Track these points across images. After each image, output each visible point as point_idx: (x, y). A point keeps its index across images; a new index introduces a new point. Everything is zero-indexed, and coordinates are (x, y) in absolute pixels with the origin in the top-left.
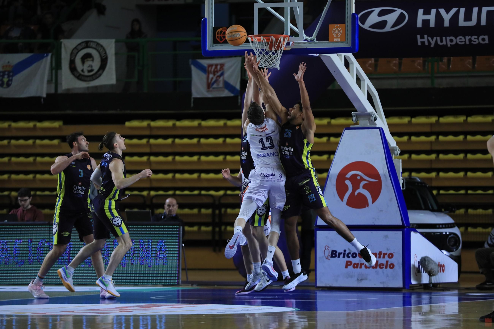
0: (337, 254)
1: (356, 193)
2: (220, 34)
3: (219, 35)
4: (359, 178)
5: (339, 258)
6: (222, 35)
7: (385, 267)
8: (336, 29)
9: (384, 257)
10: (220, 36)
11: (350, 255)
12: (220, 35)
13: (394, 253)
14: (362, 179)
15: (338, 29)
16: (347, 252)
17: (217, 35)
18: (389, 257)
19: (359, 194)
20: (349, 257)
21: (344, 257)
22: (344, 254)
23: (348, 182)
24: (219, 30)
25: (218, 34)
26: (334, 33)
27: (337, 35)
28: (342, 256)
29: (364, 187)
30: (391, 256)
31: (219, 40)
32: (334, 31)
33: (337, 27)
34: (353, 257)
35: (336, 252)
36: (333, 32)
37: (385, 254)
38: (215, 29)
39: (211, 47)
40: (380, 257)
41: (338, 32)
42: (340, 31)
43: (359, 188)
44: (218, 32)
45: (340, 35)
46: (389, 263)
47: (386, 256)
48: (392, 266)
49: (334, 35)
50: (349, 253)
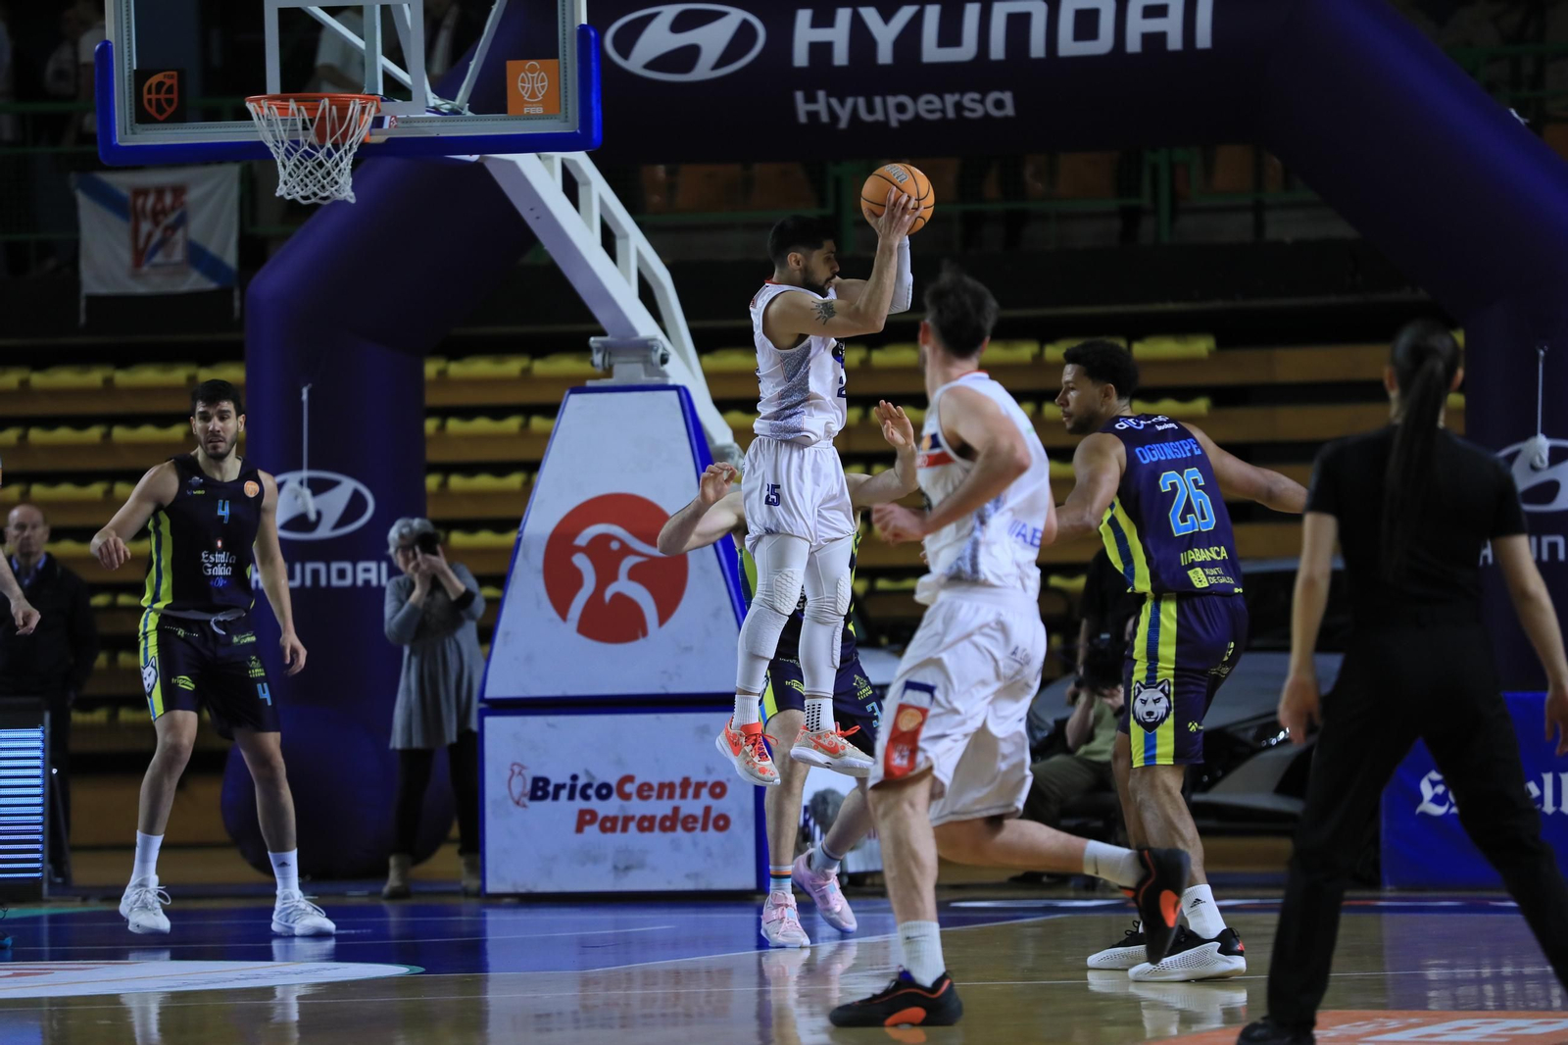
0: (551, 789)
1: (608, 594)
2: (158, 91)
3: (153, 96)
4: (615, 545)
5: (555, 803)
6: (162, 96)
7: (699, 825)
8: (530, 75)
9: (697, 795)
10: (158, 100)
11: (591, 792)
12: (158, 96)
13: (728, 780)
14: (626, 551)
15: (536, 75)
16: (580, 783)
17: (146, 97)
18: (714, 795)
19: (618, 597)
20: (586, 797)
21: (571, 797)
22: (573, 788)
23: (581, 561)
24: (154, 80)
25: (149, 92)
26: (523, 88)
27: (533, 95)
28: (564, 794)
29: (634, 574)
30: (719, 790)
31: (152, 111)
32: (523, 81)
33: (533, 70)
34: (601, 797)
35: (546, 781)
36: (520, 84)
37: (700, 786)
38: (140, 77)
39: (127, 134)
40: (683, 796)
41: (536, 86)
42: (543, 81)
43: (614, 578)
44: (150, 88)
45: (543, 92)
46: (713, 814)
47: (705, 792)
48: (722, 823)
49: (523, 93)
50: (588, 786)
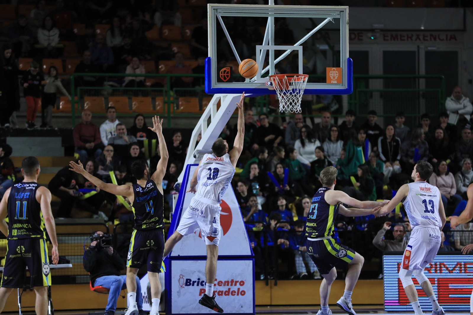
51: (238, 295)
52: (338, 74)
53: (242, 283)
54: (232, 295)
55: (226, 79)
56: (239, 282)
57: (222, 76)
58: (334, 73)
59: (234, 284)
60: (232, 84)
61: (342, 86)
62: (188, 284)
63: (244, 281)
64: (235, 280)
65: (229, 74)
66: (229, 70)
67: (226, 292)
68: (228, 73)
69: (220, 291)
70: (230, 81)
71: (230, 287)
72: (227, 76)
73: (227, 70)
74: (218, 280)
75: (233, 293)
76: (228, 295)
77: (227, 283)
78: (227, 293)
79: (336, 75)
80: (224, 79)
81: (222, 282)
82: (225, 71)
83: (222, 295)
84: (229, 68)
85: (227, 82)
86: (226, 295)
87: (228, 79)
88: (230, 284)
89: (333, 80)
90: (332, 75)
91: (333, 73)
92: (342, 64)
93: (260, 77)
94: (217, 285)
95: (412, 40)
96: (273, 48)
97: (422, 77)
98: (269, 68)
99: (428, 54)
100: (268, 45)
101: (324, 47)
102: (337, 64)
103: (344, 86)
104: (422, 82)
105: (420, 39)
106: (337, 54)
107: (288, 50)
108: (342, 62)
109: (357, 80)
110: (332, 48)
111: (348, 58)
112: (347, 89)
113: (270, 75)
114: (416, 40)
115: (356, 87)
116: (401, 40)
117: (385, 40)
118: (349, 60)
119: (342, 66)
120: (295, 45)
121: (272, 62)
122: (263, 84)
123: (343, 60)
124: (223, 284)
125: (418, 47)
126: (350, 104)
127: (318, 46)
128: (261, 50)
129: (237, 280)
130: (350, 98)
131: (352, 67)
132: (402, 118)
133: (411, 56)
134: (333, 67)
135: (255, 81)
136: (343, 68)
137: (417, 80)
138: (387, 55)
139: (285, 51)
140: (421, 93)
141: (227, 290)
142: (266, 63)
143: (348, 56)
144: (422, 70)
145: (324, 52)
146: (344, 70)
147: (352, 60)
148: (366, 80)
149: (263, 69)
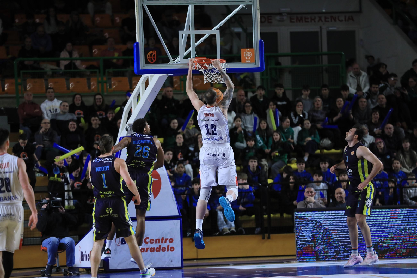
51: (168, 251)
52: (251, 54)
53: (171, 241)
54: (163, 251)
55: (153, 61)
56: (169, 239)
57: (149, 58)
58: (248, 53)
59: (164, 241)
60: (159, 66)
61: (255, 65)
62: (124, 242)
63: (173, 238)
64: (165, 238)
65: (155, 57)
66: (155, 53)
67: (157, 248)
68: (154, 55)
69: (151, 248)
70: (157, 63)
71: (160, 244)
72: (153, 58)
73: (154, 53)
74: (150, 239)
75: (163, 249)
76: (159, 251)
77: (158, 241)
78: (158, 250)
79: (249, 55)
80: (151, 61)
81: (153, 240)
82: (151, 54)
83: (153, 251)
84: (155, 51)
85: (153, 63)
86: (157, 251)
87: (154, 61)
88: (161, 241)
89: (248, 59)
90: (246, 55)
91: (246, 54)
92: (255, 46)
93: (183, 58)
94: (149, 243)
95: (315, 21)
96: (193, 32)
97: (325, 54)
98: (191, 50)
99: (330, 34)
100: (189, 30)
101: (238, 30)
102: (250, 46)
103: (257, 65)
104: (325, 58)
105: (322, 21)
106: (250, 35)
107: (207, 34)
108: (255, 43)
109: (268, 58)
110: (245, 30)
111: (260, 40)
112: (260, 67)
113: (191, 56)
114: (319, 21)
115: (267, 64)
116: (306, 22)
117: (291, 22)
118: (261, 42)
119: (255, 47)
120: (213, 29)
121: (193, 45)
122: (186, 64)
123: (256, 42)
124: (154, 242)
125: (321, 27)
126: (262, 80)
127: (233, 29)
128: (183, 35)
129: (167, 238)
130: (262, 75)
131: (264, 48)
132: (307, 91)
133: (315, 35)
134: (247, 48)
135: (178, 62)
136: (256, 48)
137: (320, 57)
138: (293, 35)
139: (204, 35)
140: (324, 68)
141: (158, 247)
142: (188, 46)
143: (259, 38)
144: (325, 49)
145: (238, 34)
146: (256, 51)
147: (263, 41)
148: (276, 57)
149: (185, 51)
